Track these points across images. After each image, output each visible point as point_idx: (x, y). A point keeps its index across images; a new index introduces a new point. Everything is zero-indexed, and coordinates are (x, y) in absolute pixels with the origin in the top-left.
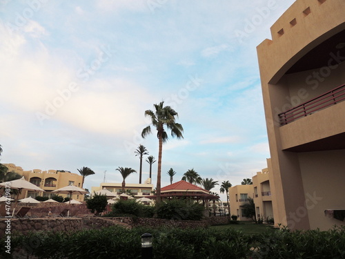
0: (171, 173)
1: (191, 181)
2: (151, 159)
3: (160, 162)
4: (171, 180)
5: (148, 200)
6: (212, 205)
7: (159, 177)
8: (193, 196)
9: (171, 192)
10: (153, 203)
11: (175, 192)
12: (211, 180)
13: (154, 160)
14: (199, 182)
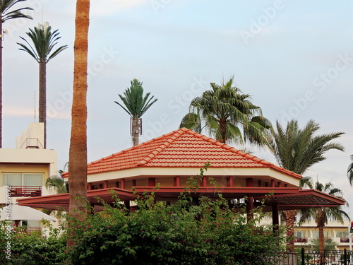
0: (135, 102)
1: (224, 135)
2: (42, 41)
3: (81, 46)
4: (136, 129)
5: (33, 215)
6: (312, 237)
7: (79, 113)
8: (229, 196)
9: (134, 181)
10: (56, 225)
11: (152, 180)
12: (311, 128)
13: (54, 44)
14: (255, 138)
